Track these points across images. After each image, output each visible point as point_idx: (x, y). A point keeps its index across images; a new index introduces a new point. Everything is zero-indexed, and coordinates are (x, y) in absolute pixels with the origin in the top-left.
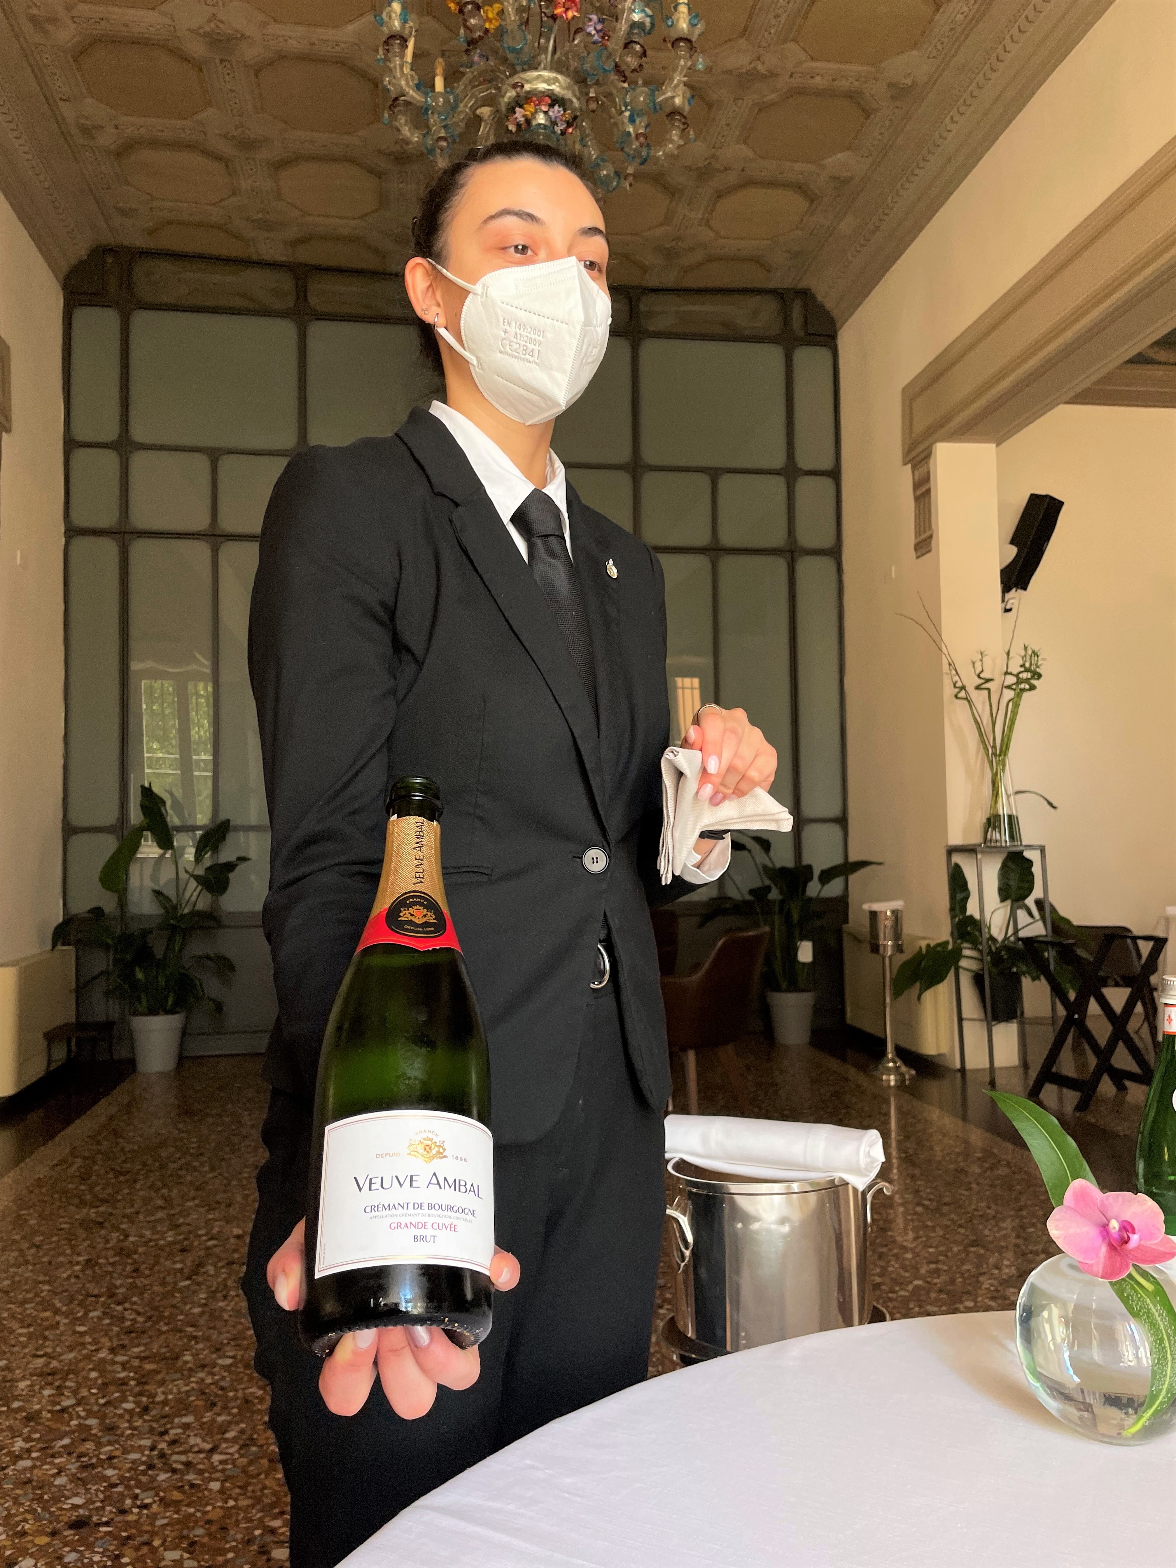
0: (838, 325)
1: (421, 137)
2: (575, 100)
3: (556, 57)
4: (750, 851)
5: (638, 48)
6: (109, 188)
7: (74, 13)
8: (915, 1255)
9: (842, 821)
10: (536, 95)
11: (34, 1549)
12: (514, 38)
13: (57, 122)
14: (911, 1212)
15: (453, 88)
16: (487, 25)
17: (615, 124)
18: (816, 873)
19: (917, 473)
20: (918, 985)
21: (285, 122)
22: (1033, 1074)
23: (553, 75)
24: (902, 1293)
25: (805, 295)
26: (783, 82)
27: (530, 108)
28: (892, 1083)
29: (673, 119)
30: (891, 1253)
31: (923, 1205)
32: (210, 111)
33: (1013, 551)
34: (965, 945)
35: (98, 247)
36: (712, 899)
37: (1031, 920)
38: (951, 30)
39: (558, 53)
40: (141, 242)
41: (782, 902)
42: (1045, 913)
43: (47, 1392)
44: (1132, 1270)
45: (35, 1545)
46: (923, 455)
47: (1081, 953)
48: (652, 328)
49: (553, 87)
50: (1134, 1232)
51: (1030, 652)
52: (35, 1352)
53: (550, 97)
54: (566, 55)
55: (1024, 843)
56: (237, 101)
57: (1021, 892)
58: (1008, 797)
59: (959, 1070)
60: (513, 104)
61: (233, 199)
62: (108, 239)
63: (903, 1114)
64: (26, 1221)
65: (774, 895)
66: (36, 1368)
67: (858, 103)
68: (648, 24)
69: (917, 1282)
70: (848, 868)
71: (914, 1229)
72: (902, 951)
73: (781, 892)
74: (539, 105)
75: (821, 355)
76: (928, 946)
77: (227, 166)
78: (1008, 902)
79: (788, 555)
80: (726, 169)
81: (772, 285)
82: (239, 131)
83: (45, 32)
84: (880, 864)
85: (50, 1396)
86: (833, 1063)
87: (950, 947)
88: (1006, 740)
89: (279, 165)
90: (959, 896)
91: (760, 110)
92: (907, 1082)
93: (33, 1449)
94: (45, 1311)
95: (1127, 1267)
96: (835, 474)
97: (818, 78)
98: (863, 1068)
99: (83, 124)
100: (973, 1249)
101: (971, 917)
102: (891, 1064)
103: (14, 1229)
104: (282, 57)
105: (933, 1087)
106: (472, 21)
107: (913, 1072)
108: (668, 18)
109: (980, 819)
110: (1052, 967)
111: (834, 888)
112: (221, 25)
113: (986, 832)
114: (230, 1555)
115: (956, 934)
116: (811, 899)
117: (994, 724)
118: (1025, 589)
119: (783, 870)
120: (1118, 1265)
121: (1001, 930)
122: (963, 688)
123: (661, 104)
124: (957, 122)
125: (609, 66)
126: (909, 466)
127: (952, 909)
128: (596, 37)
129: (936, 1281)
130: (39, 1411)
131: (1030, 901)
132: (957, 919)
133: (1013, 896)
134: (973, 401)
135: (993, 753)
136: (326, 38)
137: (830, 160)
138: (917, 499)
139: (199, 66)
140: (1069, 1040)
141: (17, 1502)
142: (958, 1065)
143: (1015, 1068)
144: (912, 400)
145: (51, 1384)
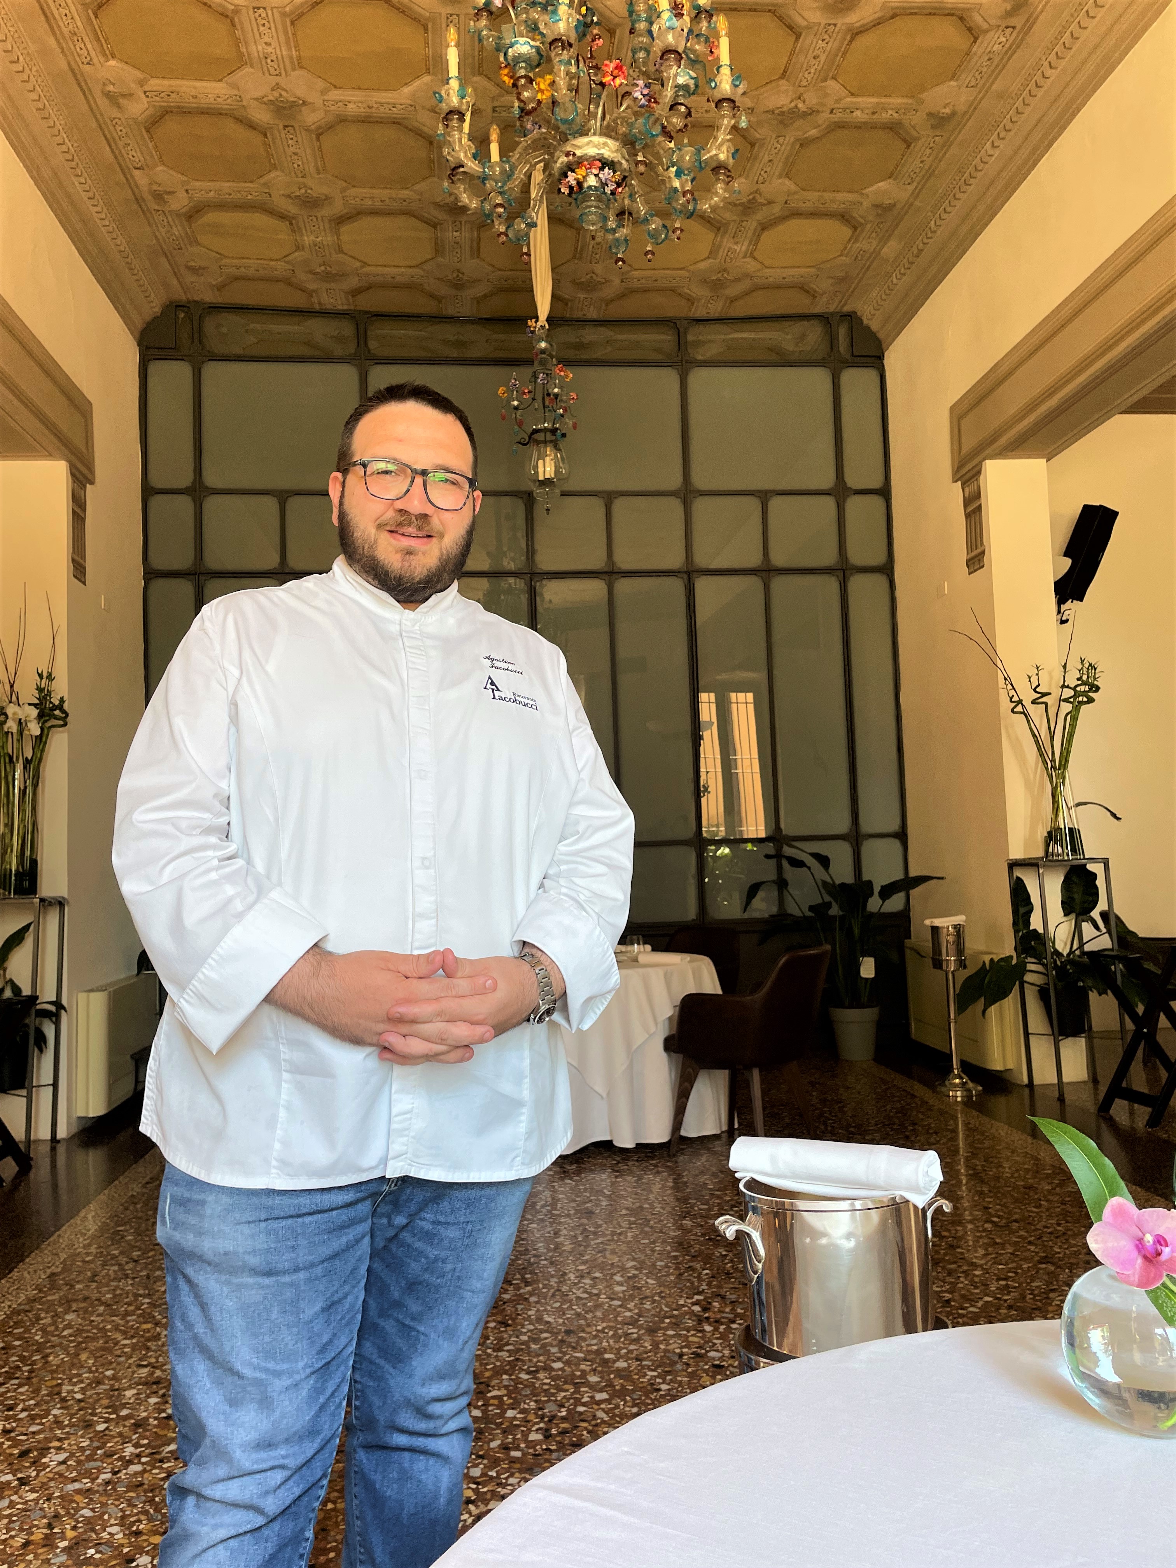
0: (884, 346)
1: (480, 203)
2: (624, 162)
3: (605, 123)
4: (809, 868)
5: (683, 109)
6: (180, 249)
7: (146, 88)
8: (986, 1272)
9: (902, 836)
10: (587, 160)
11: (149, 1548)
12: (565, 110)
13: (131, 188)
14: (981, 1229)
15: (508, 157)
16: (539, 96)
17: (663, 181)
18: (877, 889)
19: (967, 490)
20: (982, 1000)
21: (346, 182)
22: (1103, 1089)
23: (602, 140)
24: (972, 1309)
25: (851, 318)
26: (824, 117)
27: (581, 172)
28: (959, 1099)
29: (718, 173)
30: (961, 1270)
31: (993, 1222)
32: (273, 174)
33: (1067, 563)
34: (1030, 959)
35: (171, 303)
36: (772, 916)
37: (1099, 933)
38: (989, 59)
39: (608, 117)
40: (209, 297)
41: (842, 918)
42: (1110, 925)
43: (153, 1400)
44: (1165, 1279)
45: (150, 1544)
46: (974, 471)
47: (1149, 966)
48: (700, 357)
49: (602, 151)
50: (1167, 1245)
51: (1087, 665)
52: (138, 1362)
53: (600, 161)
54: (615, 121)
55: (1086, 857)
56: (300, 163)
57: (1086, 905)
58: (1069, 809)
59: (1026, 1086)
60: (565, 169)
61: (296, 254)
62: (180, 296)
63: (970, 1131)
64: (123, 1237)
65: (835, 910)
66: (141, 1378)
67: (898, 134)
68: (692, 86)
69: (987, 1299)
70: (908, 883)
71: (986, 1246)
72: (965, 967)
73: (841, 908)
74: (590, 168)
75: (869, 375)
76: (992, 960)
77: (291, 224)
78: (1073, 916)
79: (840, 574)
80: (770, 203)
81: (817, 310)
82: (303, 191)
83: (119, 107)
84: (942, 878)
85: (155, 1404)
86: (899, 1080)
87: (1014, 962)
88: (1065, 754)
89: (340, 220)
90: (1022, 910)
91: (801, 145)
92: (974, 1098)
93: (143, 1454)
94: (145, 1323)
95: (1161, 1277)
96: (885, 492)
97: (858, 113)
98: (930, 1085)
99: (155, 191)
100: (1043, 1266)
101: (1035, 930)
102: (957, 1081)
103: (113, 1245)
104: (342, 120)
105: (1000, 1103)
106: (526, 94)
107: (980, 1088)
108: (711, 80)
109: (1042, 833)
110: (1119, 981)
111: (895, 903)
112: (283, 93)
113: (1048, 846)
114: (332, 1555)
115: (1020, 949)
116: (871, 915)
117: (1052, 738)
118: (1081, 600)
119: (843, 885)
120: (1152, 1275)
121: (1066, 944)
122: (1020, 702)
123: (706, 161)
124: (998, 147)
125: (656, 130)
126: (959, 482)
127: (1015, 924)
128: (643, 101)
129: (1005, 1297)
130: (146, 1419)
131: (1095, 914)
132: (1020, 934)
133: (1078, 908)
134: (1024, 417)
135: (1052, 767)
136: (383, 101)
137: (871, 189)
138: (968, 516)
139: (264, 132)
140: (1140, 1053)
141: (131, 1505)
142: (1025, 1080)
143: (1084, 1082)
144: (960, 418)
145: (156, 1392)
